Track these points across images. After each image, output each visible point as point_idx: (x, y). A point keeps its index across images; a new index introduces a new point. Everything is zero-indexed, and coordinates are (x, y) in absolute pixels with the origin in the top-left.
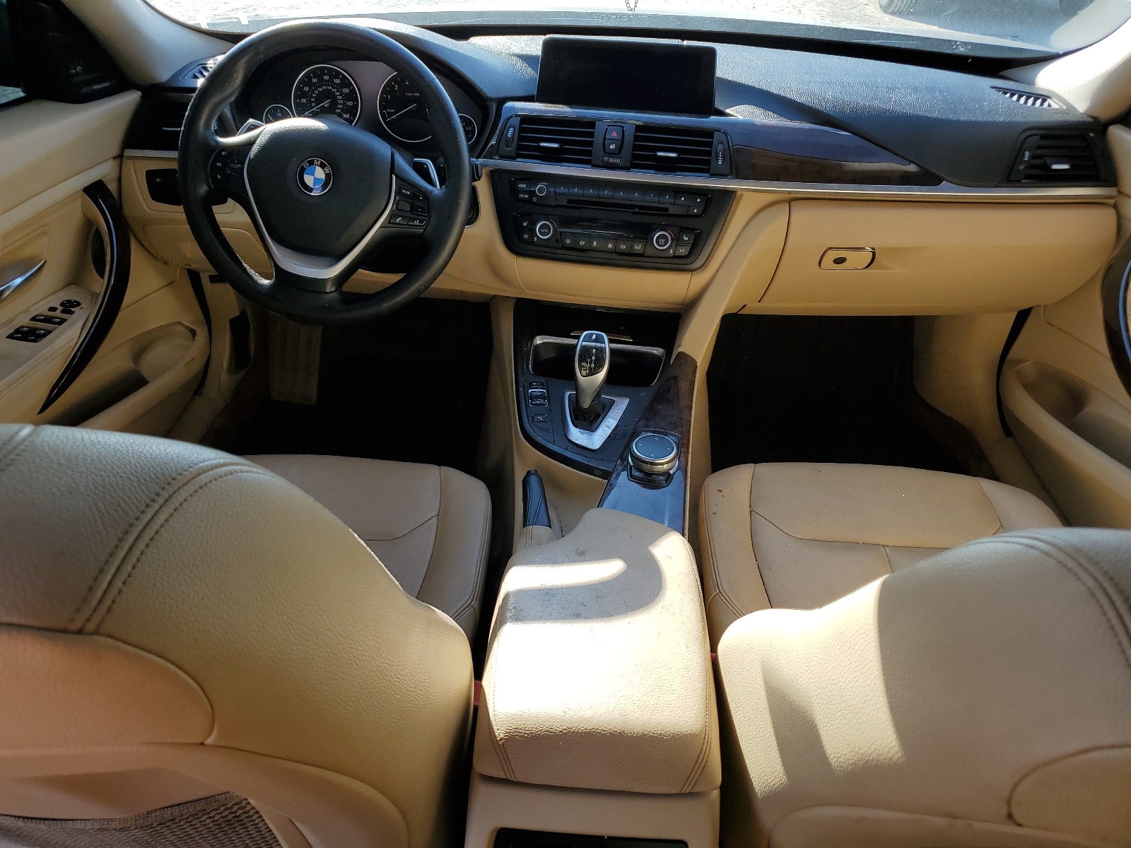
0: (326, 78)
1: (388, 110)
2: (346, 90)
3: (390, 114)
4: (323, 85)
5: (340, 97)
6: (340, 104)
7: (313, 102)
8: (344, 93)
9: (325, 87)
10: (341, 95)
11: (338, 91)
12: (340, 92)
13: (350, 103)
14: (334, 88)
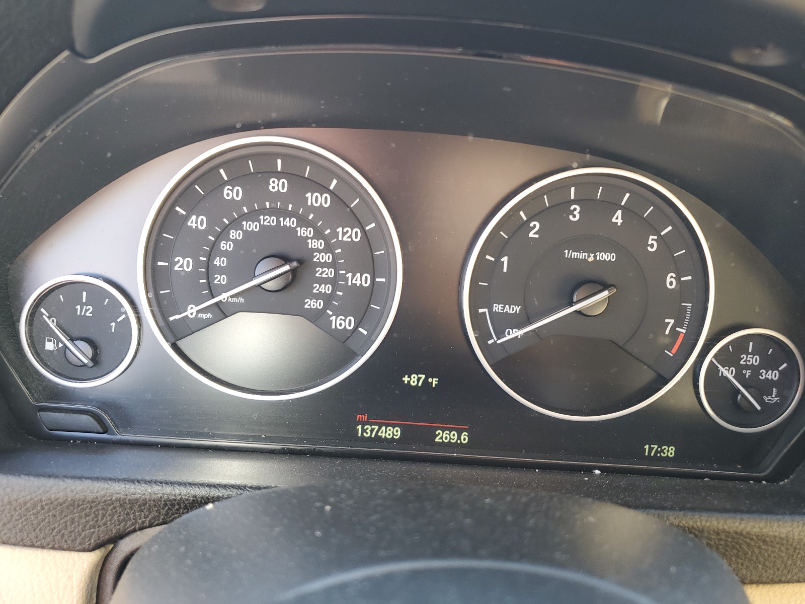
0: (277, 185)
1: (497, 308)
2: (351, 234)
3: (503, 323)
4: (263, 211)
5: (327, 258)
6: (322, 281)
7: (221, 270)
8: (342, 244)
9: (270, 221)
10: (328, 249)
11: (318, 235)
12: (326, 239)
13: (361, 280)
14: (303, 222)
